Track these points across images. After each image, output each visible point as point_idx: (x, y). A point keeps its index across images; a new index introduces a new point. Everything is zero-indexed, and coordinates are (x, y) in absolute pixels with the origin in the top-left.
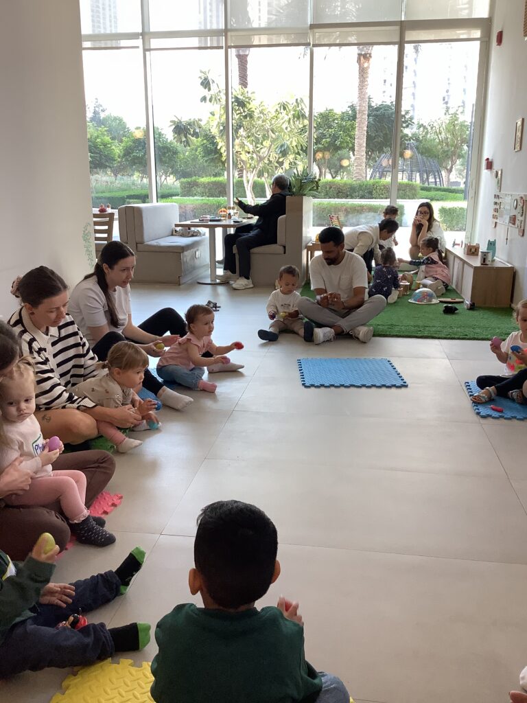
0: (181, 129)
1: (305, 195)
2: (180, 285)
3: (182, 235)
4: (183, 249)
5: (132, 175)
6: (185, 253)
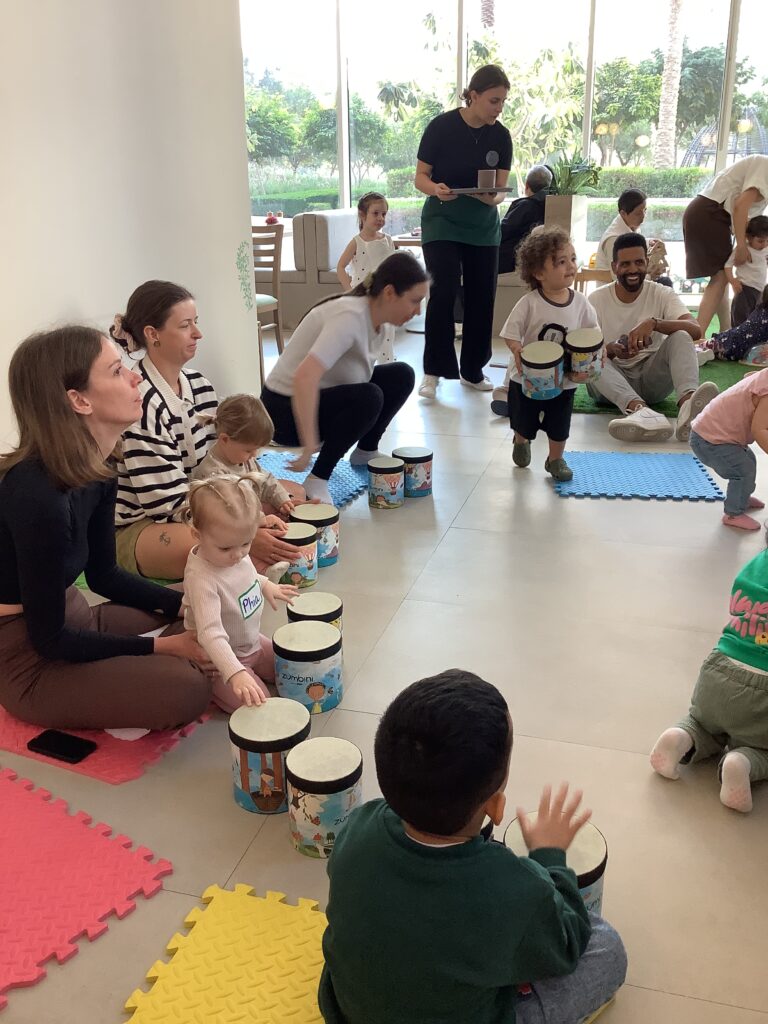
0: (390, 95)
1: (575, 193)
5: (319, 166)
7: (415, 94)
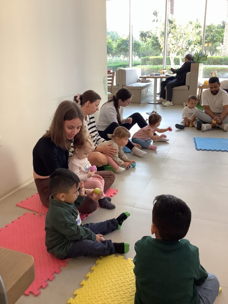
0: (143, 35)
1: (200, 63)
2: (140, 104)
3: (142, 82)
4: (143, 88)
5: (121, 56)
6: (143, 90)
7: (150, 35)
